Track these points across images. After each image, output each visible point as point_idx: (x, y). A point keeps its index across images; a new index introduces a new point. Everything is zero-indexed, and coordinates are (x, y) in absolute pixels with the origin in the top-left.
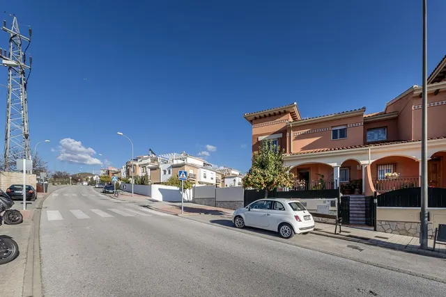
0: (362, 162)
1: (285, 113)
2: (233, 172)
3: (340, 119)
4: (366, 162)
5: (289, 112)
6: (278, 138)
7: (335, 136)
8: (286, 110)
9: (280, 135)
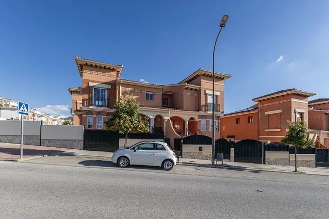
0: (165, 118)
1: (113, 70)
2: (12, 103)
3: (150, 88)
4: (166, 118)
5: (116, 70)
6: (107, 89)
7: (147, 98)
8: (115, 68)
9: (109, 87)
